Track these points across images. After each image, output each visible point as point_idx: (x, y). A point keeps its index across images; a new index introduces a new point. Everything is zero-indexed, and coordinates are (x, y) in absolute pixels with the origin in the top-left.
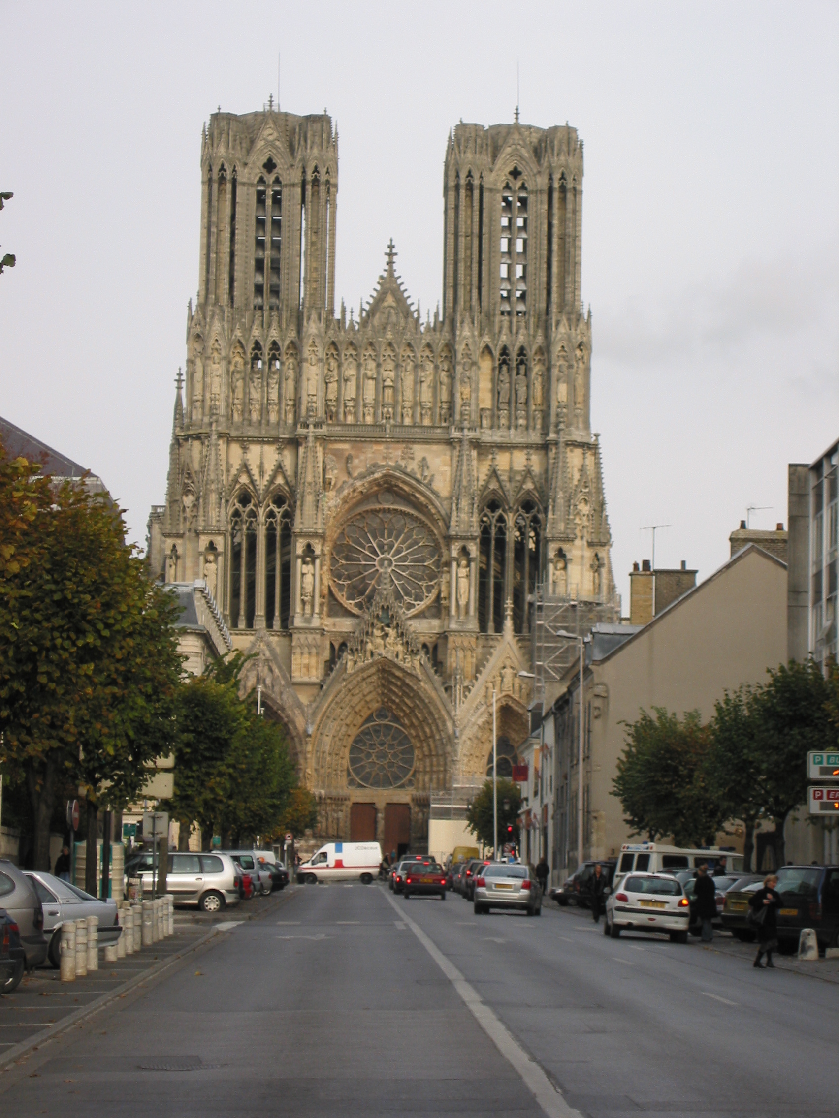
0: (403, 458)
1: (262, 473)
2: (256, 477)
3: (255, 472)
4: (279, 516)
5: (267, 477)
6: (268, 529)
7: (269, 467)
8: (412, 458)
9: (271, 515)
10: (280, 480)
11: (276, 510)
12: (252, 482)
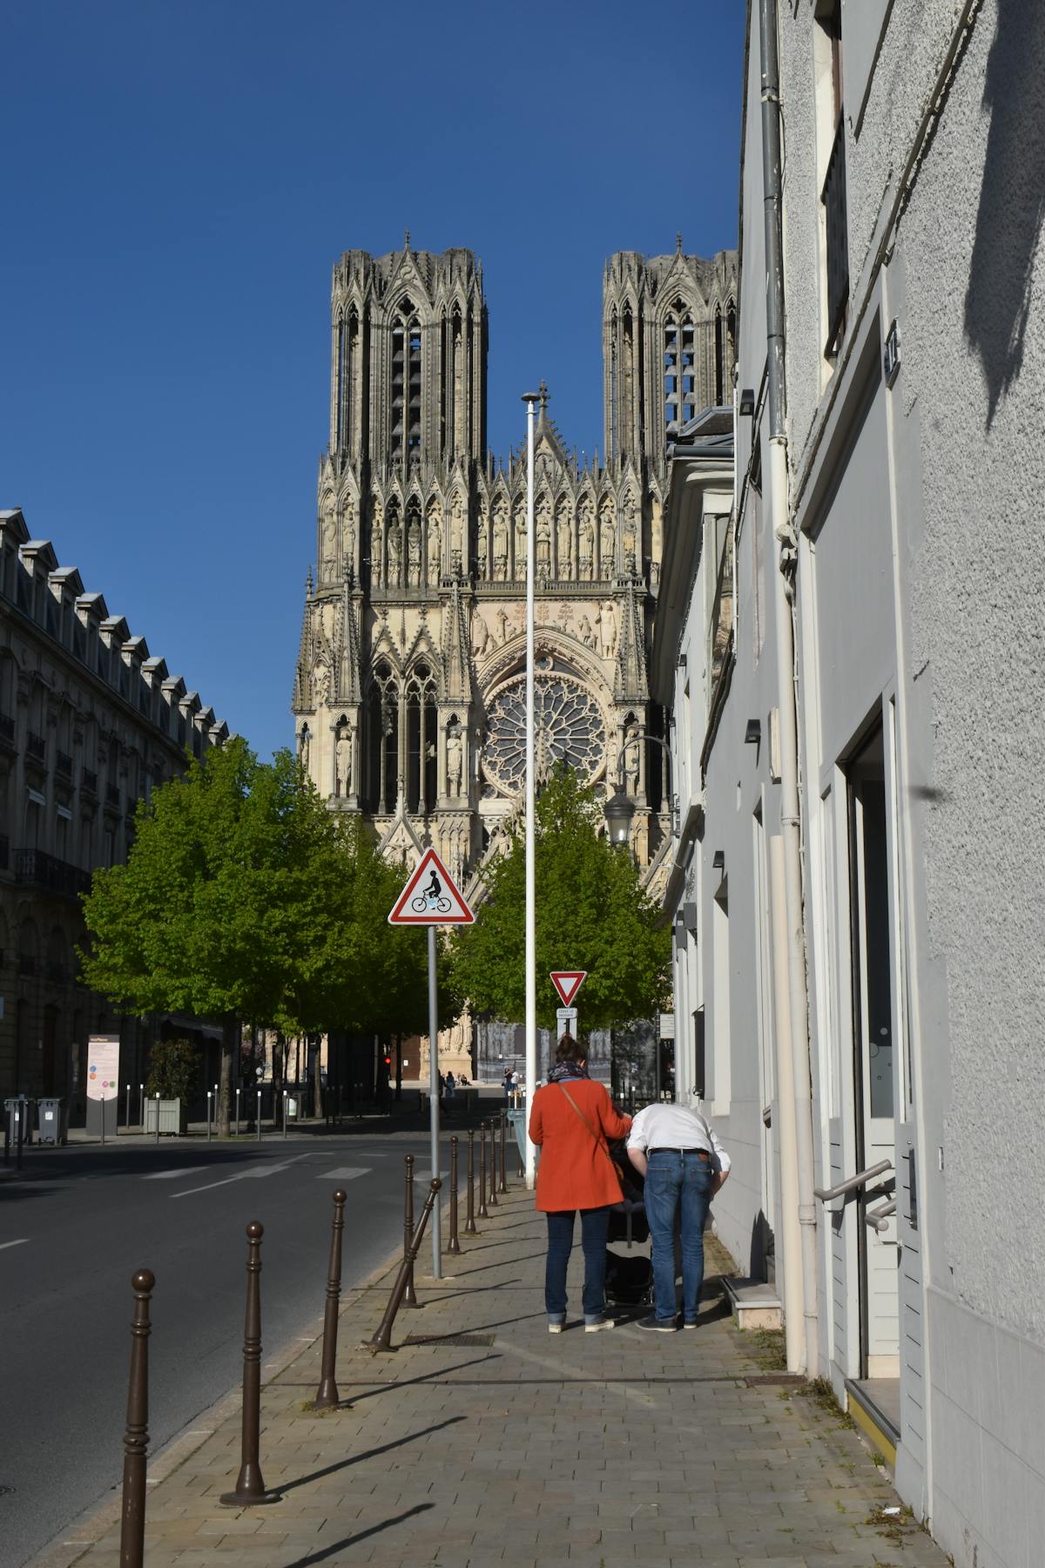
0: (561, 618)
1: (403, 641)
2: (398, 646)
3: (396, 639)
4: (422, 690)
5: (409, 645)
6: (410, 704)
7: (411, 635)
8: (571, 618)
9: (414, 687)
10: (423, 648)
11: (419, 682)
12: (393, 650)
